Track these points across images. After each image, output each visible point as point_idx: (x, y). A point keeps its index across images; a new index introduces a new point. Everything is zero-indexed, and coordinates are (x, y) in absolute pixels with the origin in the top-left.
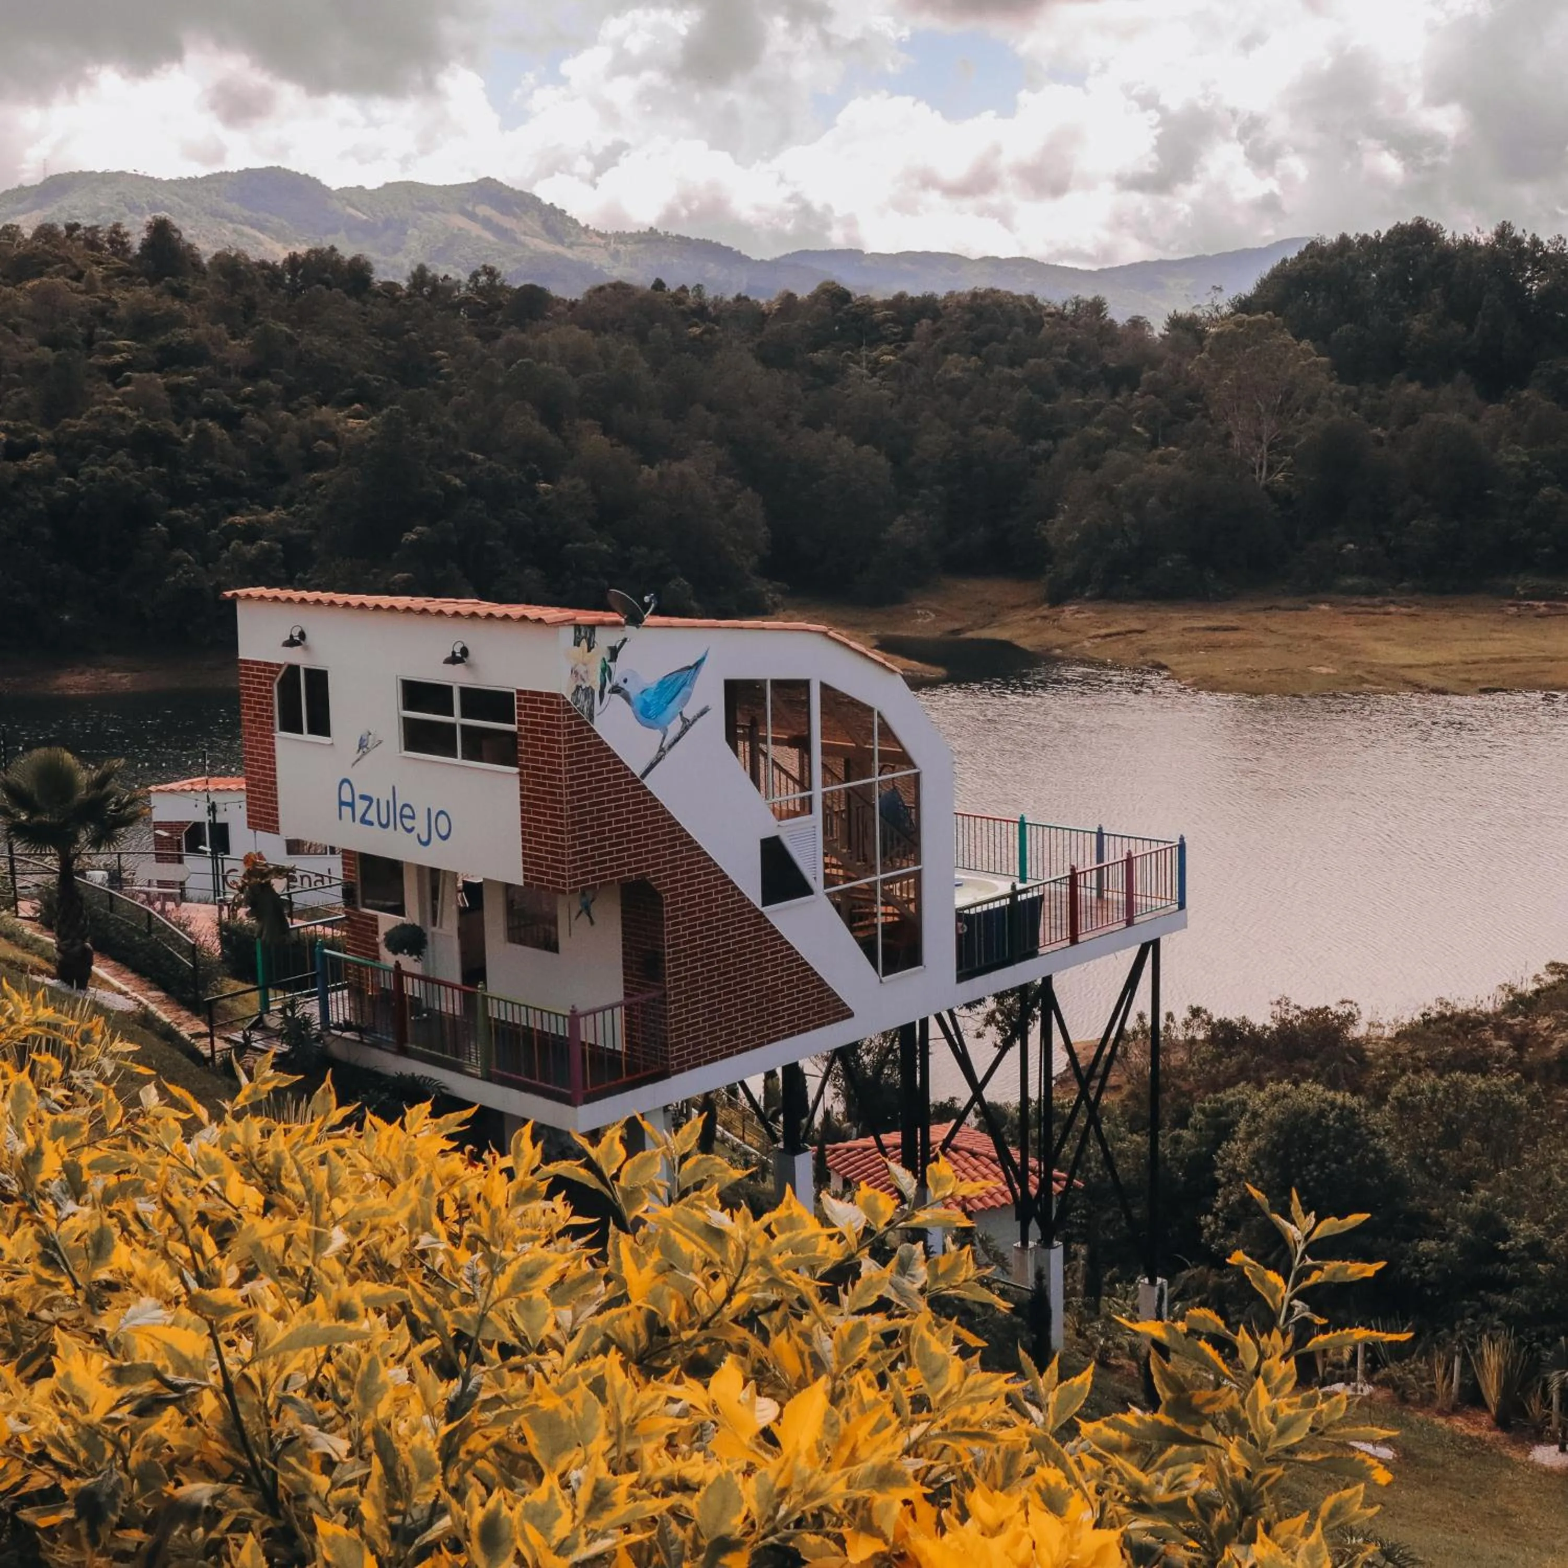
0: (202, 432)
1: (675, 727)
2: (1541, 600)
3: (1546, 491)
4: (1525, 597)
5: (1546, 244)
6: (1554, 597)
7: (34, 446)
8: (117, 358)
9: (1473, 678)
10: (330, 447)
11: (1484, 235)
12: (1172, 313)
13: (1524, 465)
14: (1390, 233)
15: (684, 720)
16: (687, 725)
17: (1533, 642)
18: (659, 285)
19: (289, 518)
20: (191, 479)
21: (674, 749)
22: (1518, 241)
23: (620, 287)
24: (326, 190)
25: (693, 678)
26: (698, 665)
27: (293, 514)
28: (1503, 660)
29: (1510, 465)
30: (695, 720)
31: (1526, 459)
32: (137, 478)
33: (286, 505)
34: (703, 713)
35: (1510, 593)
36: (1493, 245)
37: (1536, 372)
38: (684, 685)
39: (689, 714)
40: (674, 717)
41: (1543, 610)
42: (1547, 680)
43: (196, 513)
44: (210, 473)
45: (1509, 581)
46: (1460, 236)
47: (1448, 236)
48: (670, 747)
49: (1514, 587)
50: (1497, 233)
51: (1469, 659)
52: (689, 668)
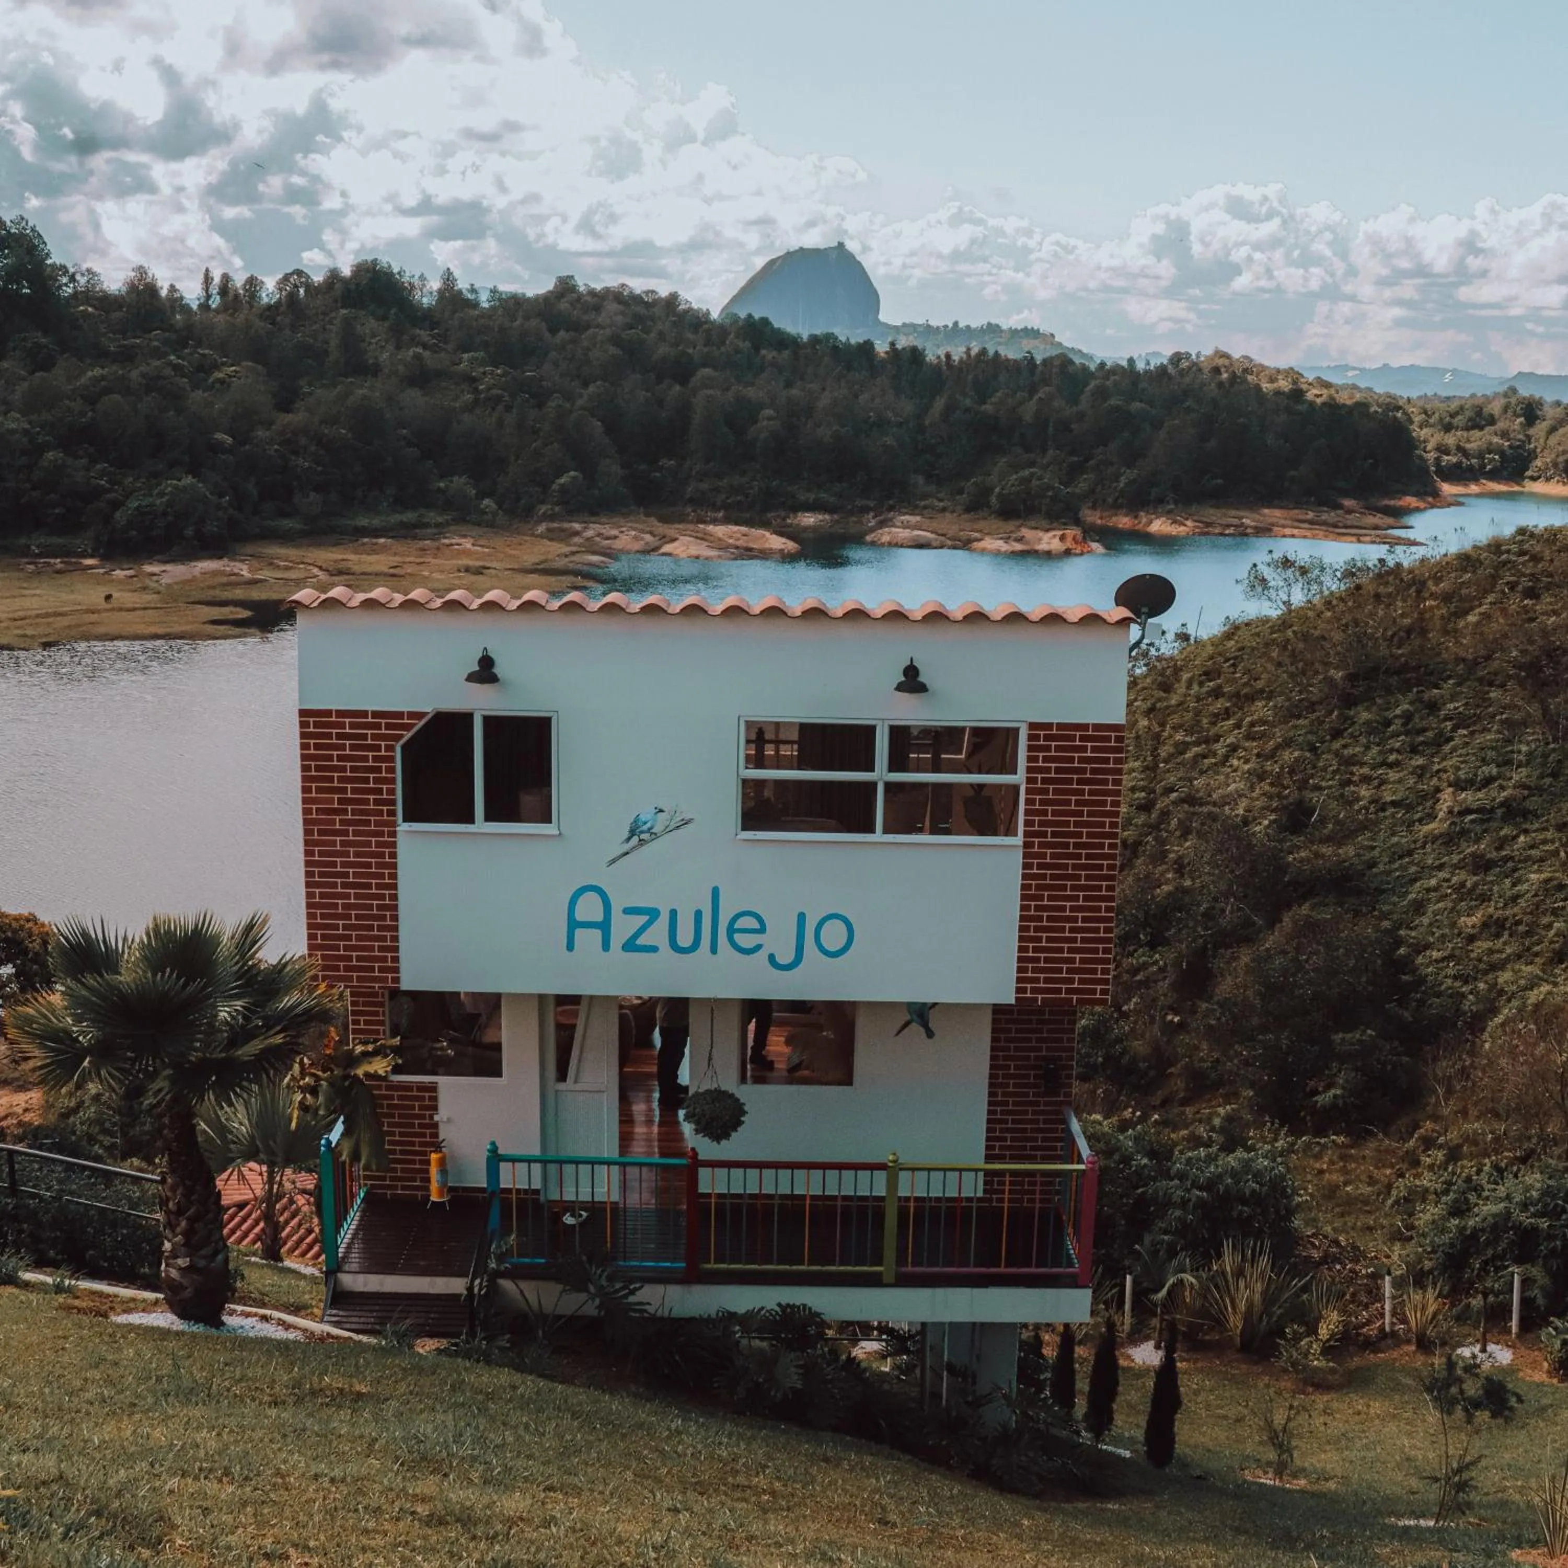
2: (56, 558)
3: (50, 455)
4: (40, 555)
5: (8, 223)
6: (68, 554)
9: (29, 632)
13: (26, 432)
17: (64, 596)
28: (47, 615)
29: (13, 432)
31: (27, 426)
35: (25, 552)
37: (11, 345)
41: (59, 566)
42: (101, 630)
45: (23, 541)
49: (29, 547)
51: (16, 615)
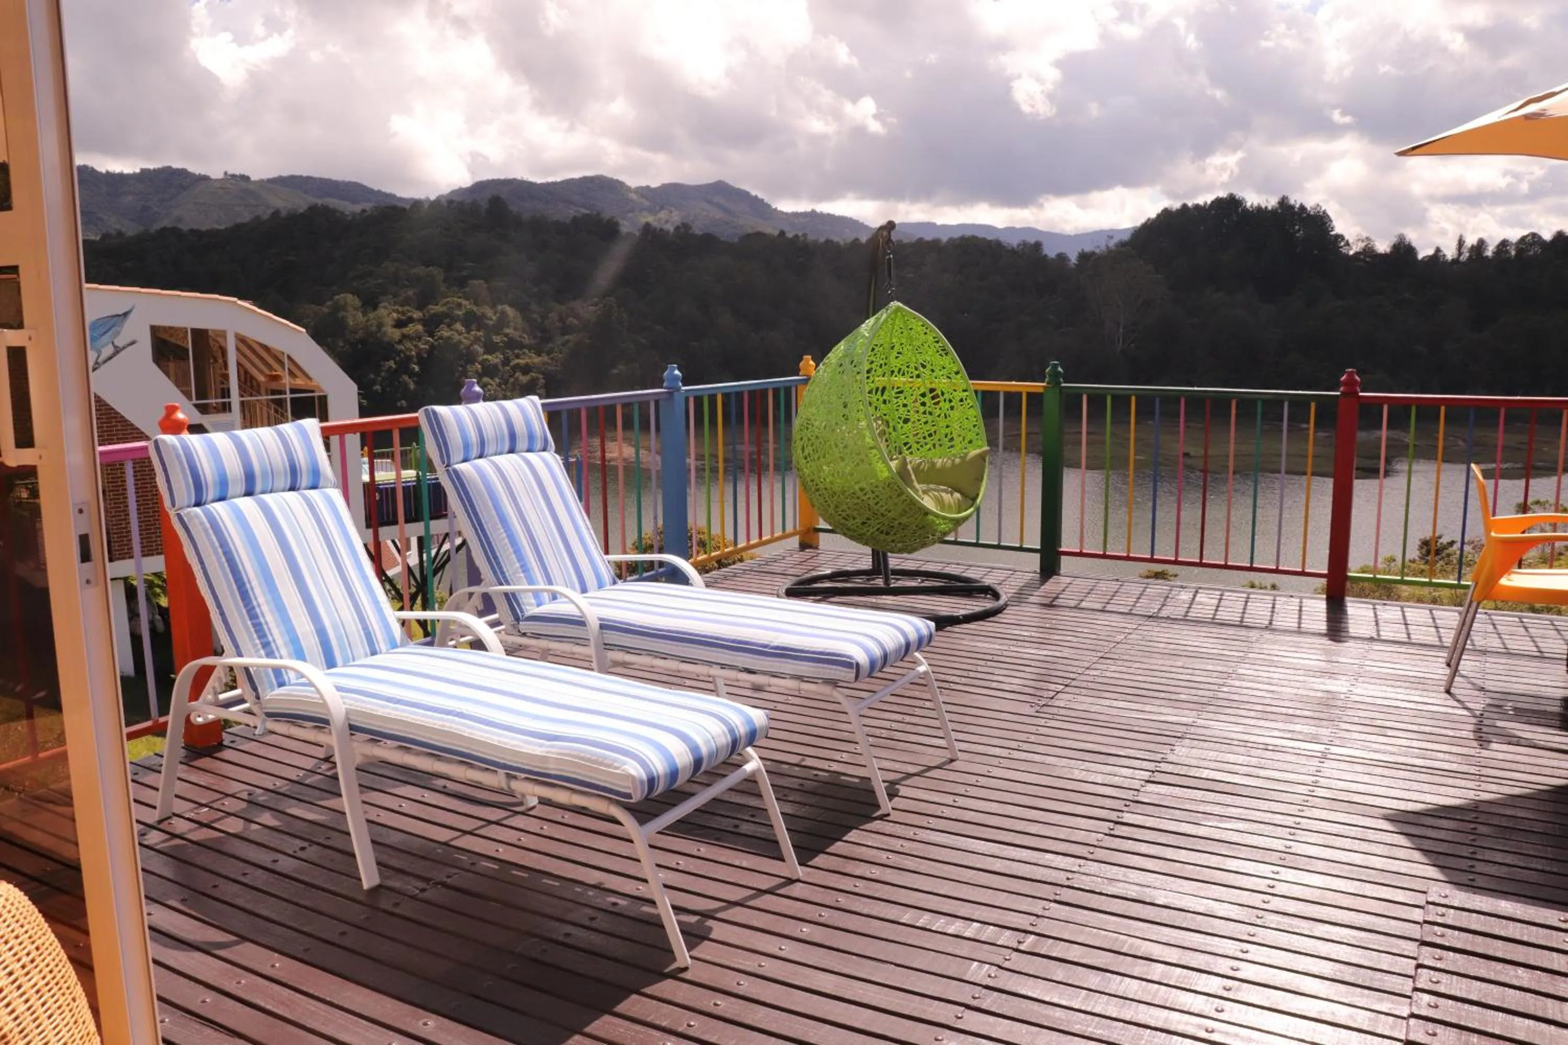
0: (503, 313)
1: (108, 351)
7: (411, 320)
8: (464, 273)
10: (576, 322)
11: (1271, 202)
12: (1080, 251)
13: (1279, 341)
14: (1213, 202)
15: (115, 347)
16: (117, 351)
18: (782, 233)
19: (549, 361)
20: (496, 339)
21: (106, 365)
22: (1293, 207)
23: (759, 235)
24: (629, 189)
25: (123, 322)
26: (126, 314)
27: (552, 359)
29: (1271, 340)
30: (124, 348)
31: (1281, 337)
32: (466, 338)
33: (548, 353)
34: (133, 343)
36: (1277, 209)
37: (1298, 287)
38: (114, 326)
39: (120, 342)
40: (106, 345)
43: (497, 357)
44: (506, 335)
46: (1256, 204)
47: (1249, 205)
48: (105, 362)
50: (1279, 203)
52: (119, 316)
